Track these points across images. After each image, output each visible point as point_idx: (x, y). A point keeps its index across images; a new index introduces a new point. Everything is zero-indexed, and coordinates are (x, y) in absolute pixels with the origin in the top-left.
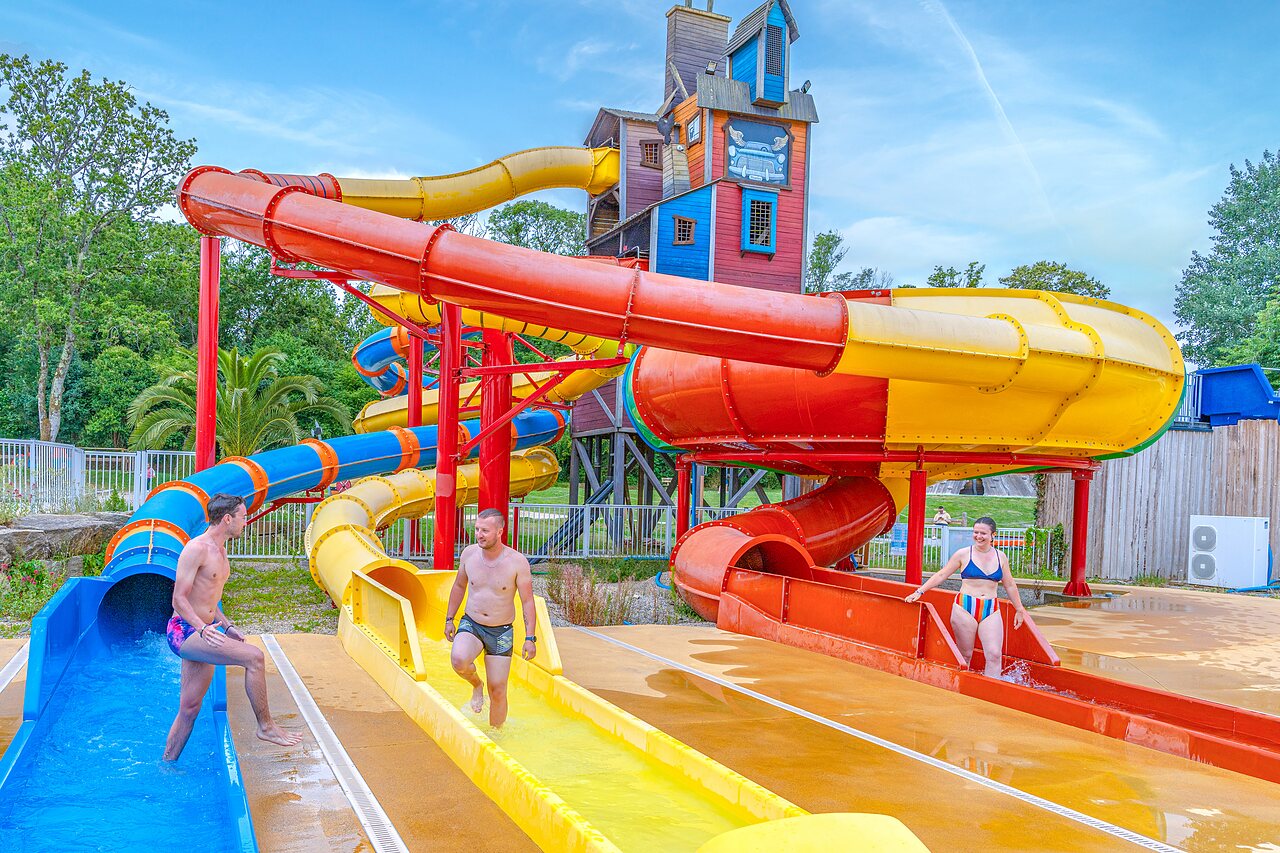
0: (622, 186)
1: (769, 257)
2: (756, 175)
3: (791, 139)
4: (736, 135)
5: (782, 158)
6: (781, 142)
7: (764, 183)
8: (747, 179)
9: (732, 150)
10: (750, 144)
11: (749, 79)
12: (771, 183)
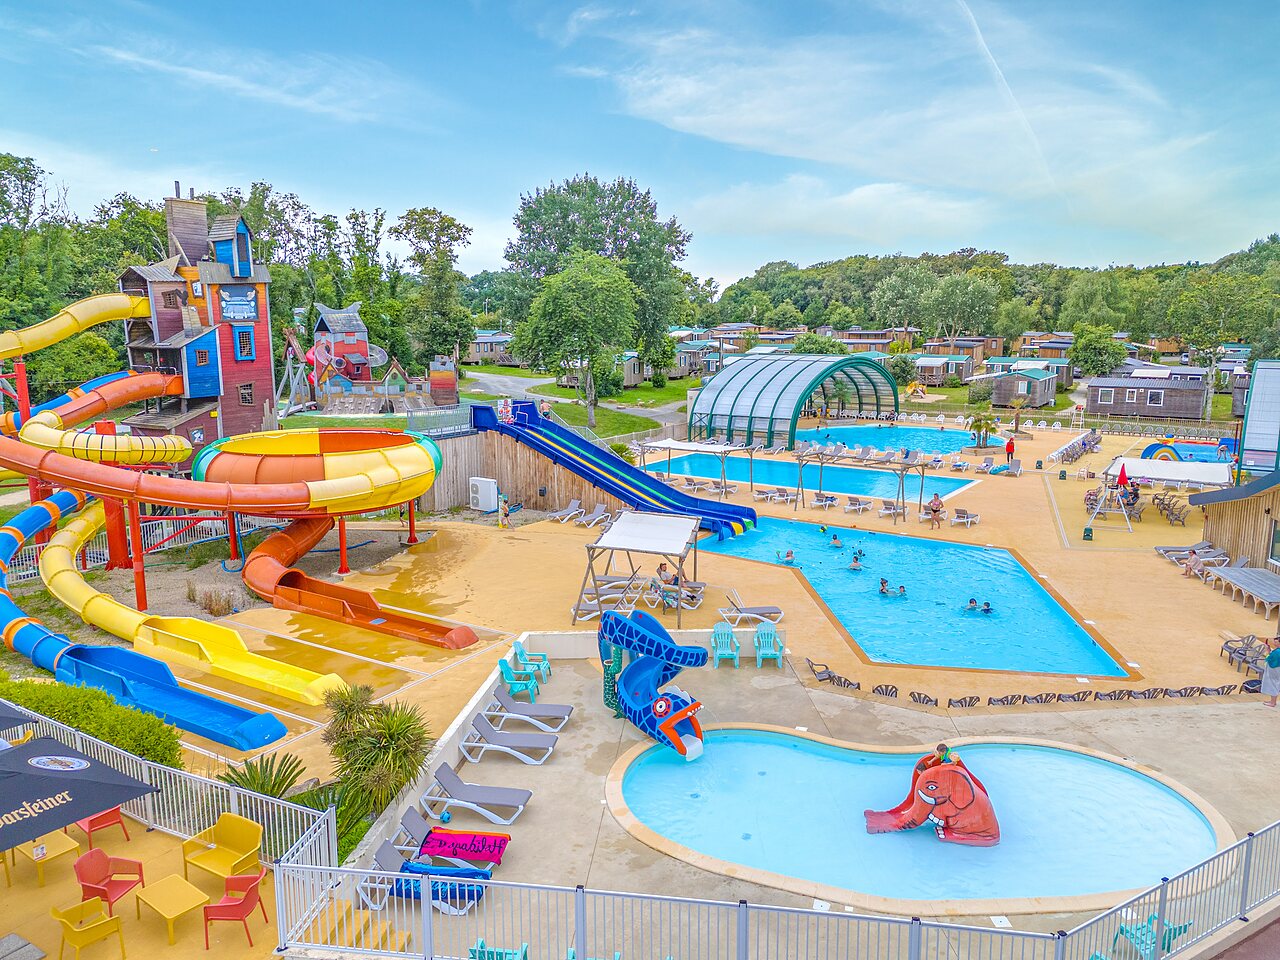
0: (154, 320)
1: (252, 361)
2: (239, 316)
3: (257, 292)
4: (225, 295)
5: (253, 304)
6: (252, 295)
7: (244, 320)
8: (234, 319)
9: (223, 304)
10: (233, 299)
11: (229, 261)
12: (248, 319)
